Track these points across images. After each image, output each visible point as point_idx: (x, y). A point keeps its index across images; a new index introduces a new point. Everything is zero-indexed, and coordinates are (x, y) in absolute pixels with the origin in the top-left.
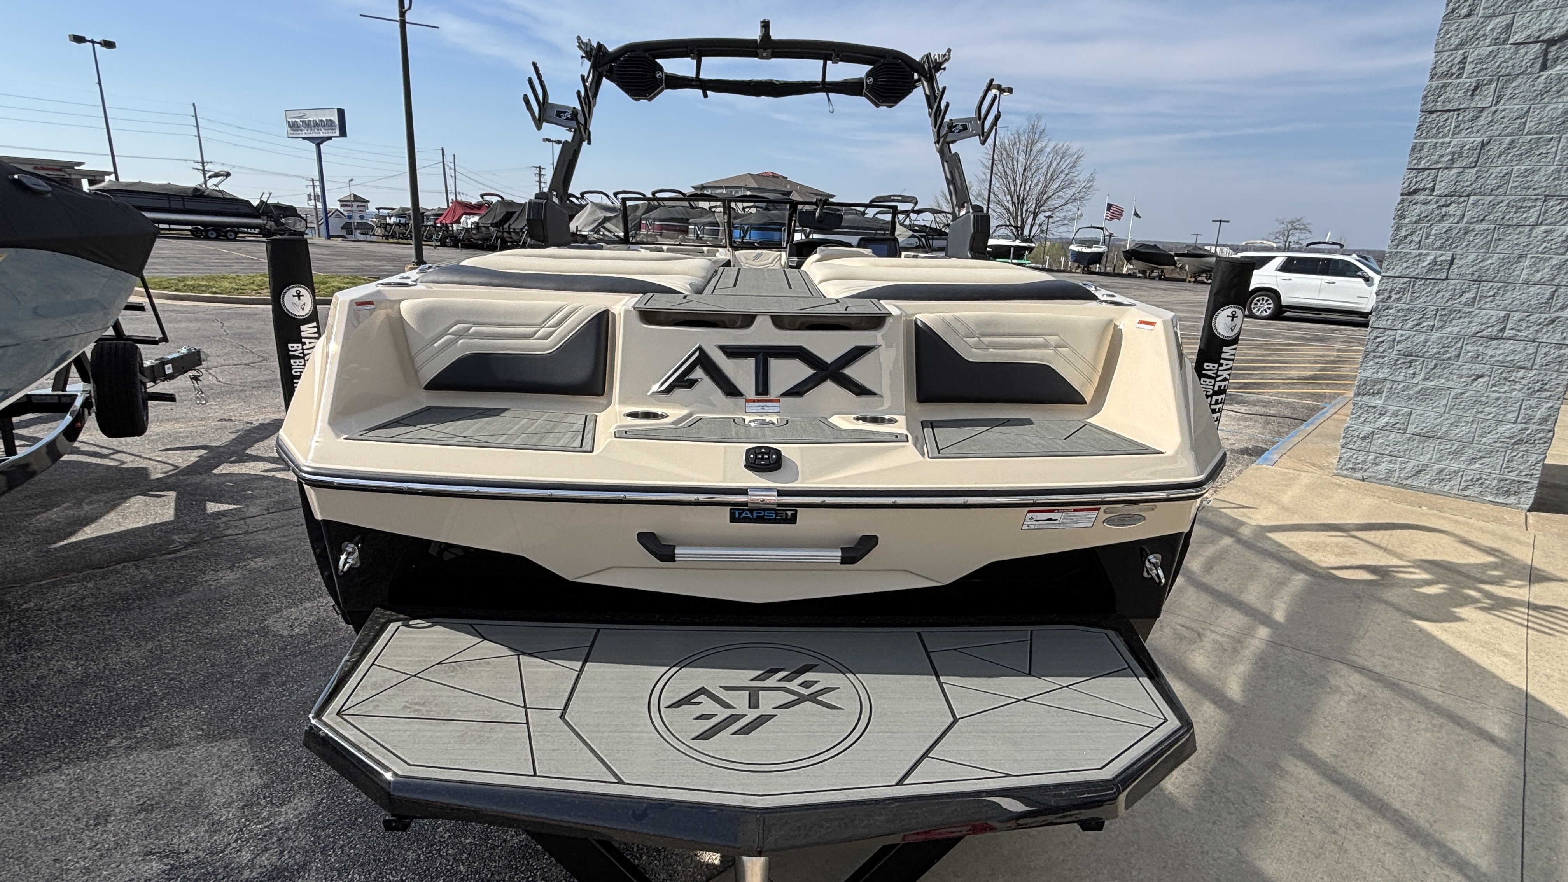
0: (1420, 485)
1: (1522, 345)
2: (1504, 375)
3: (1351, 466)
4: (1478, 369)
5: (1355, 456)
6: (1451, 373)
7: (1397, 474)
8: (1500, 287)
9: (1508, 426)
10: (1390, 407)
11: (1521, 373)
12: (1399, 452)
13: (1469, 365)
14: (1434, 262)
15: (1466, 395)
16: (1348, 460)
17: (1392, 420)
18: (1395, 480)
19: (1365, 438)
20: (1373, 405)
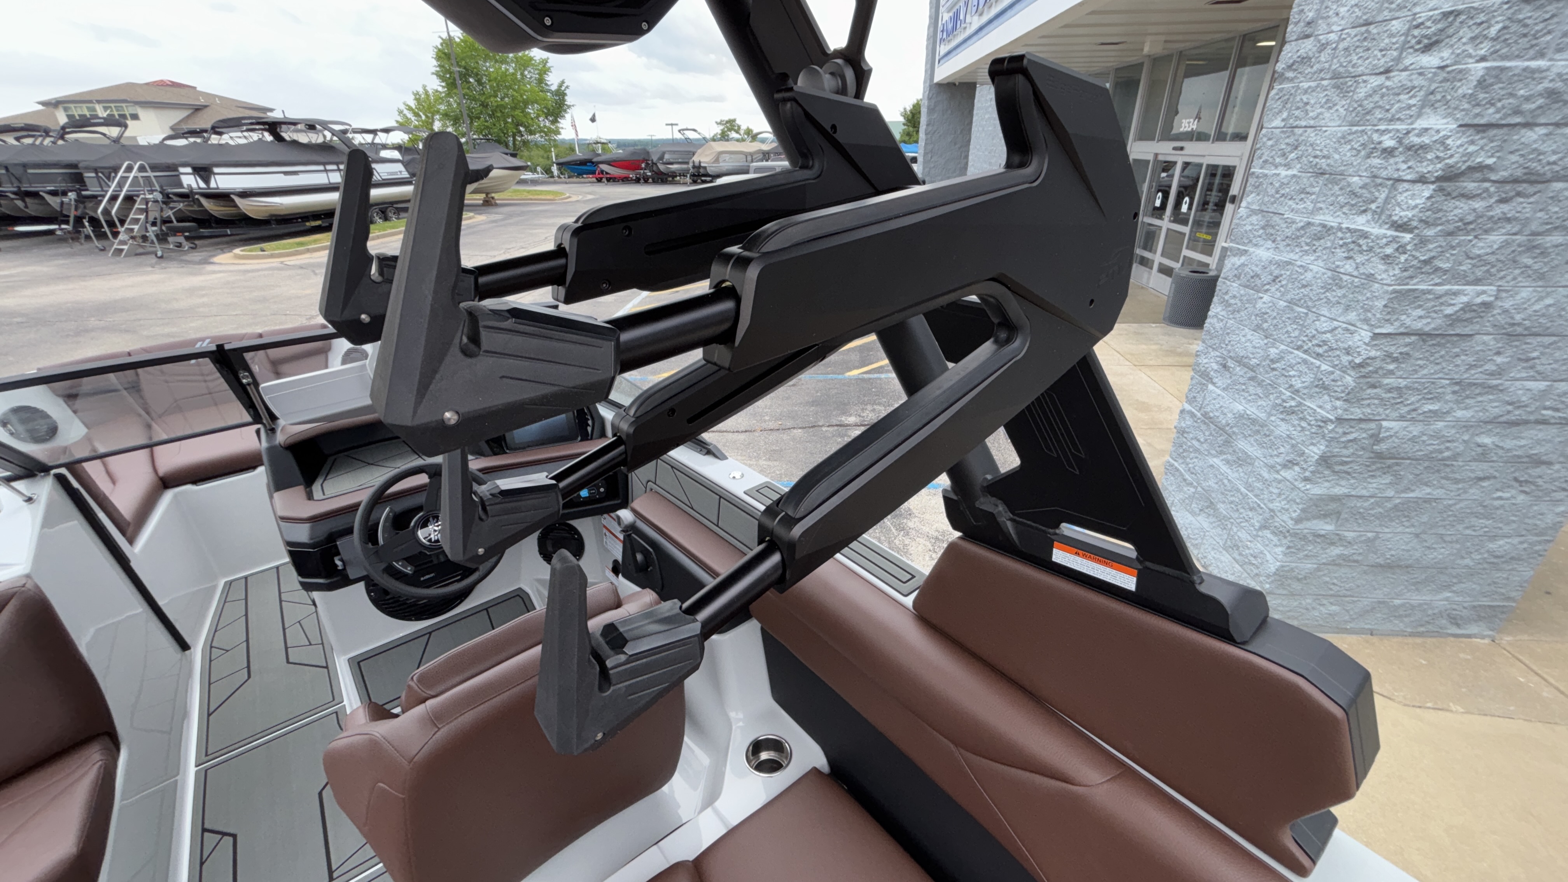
1: (1553, 430)
2: (1517, 474)
4: (1481, 468)
6: (1442, 478)
8: (1551, 344)
9: (1501, 542)
11: (1538, 471)
13: (1474, 465)
14: (1467, 307)
15: (1458, 507)
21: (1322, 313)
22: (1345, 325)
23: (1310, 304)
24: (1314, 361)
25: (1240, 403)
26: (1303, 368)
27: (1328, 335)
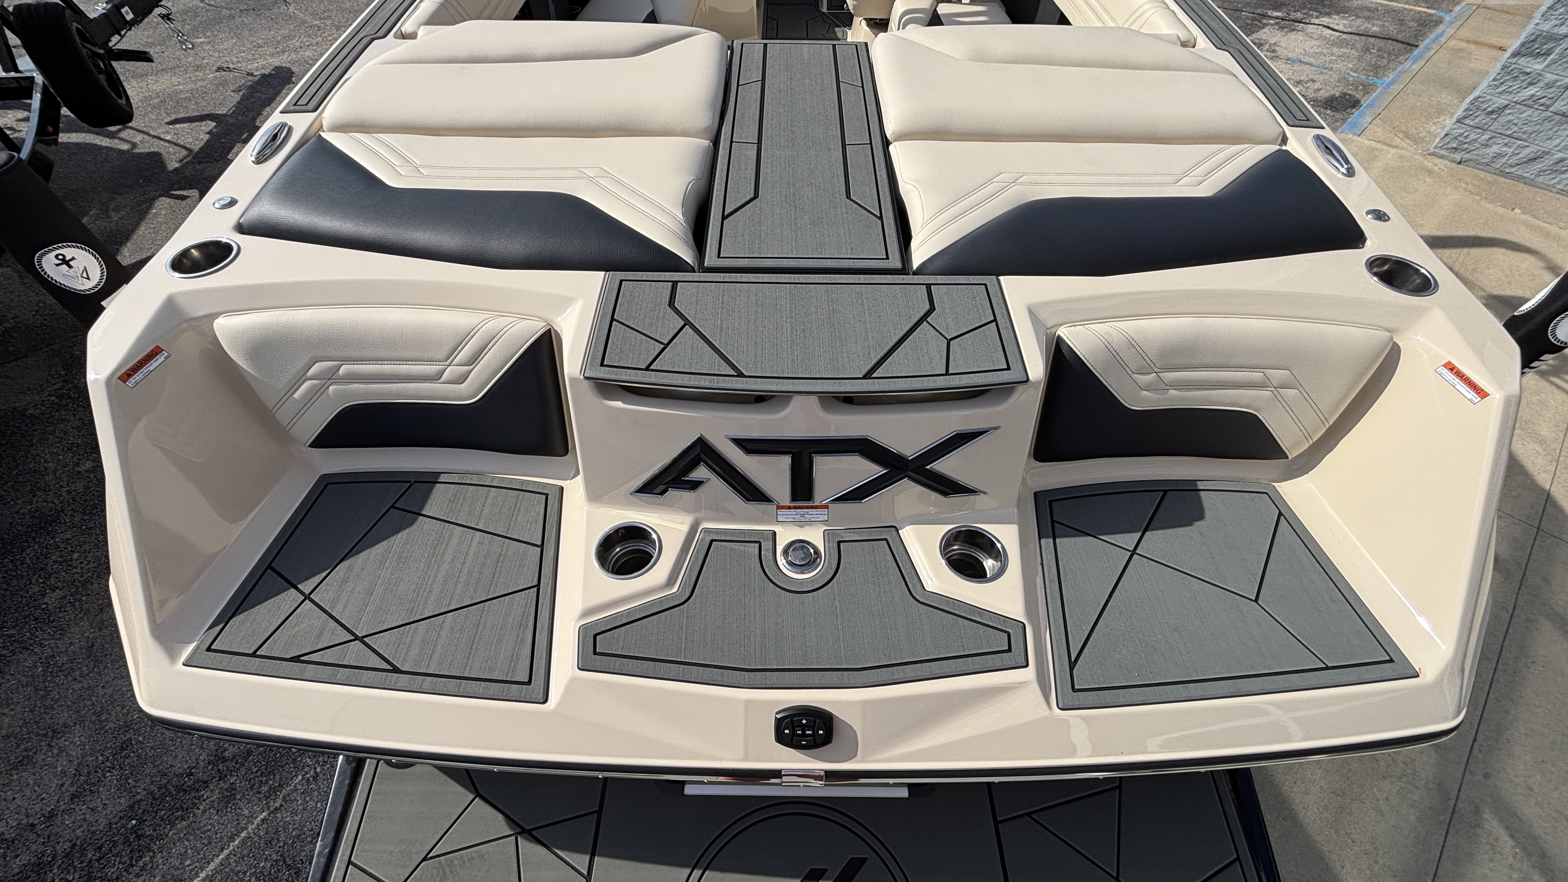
0: (1525, 175)
3: (1454, 145)
5: (1466, 134)
7: (1504, 160)
10: (1549, 75)
12: (1524, 133)
16: (1455, 138)
17: (1538, 94)
18: (1498, 167)
19: (1492, 112)
20: (1528, 70)
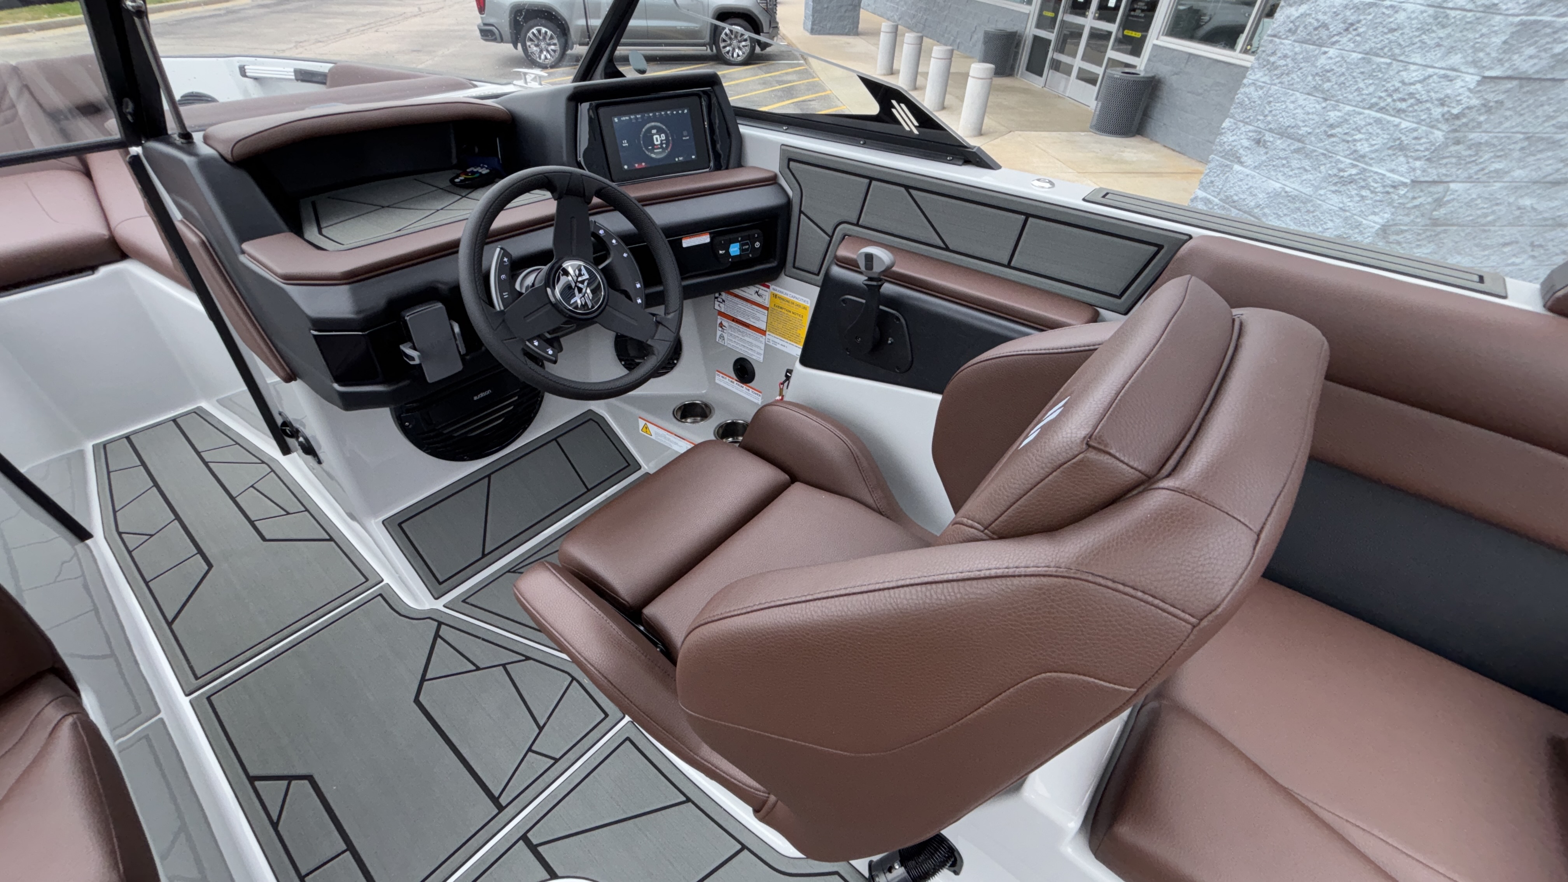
21: (1412, 60)
22: (1442, 72)
23: (1397, 51)
24: (1392, 119)
25: (1278, 179)
26: (1375, 129)
27: (1419, 86)
